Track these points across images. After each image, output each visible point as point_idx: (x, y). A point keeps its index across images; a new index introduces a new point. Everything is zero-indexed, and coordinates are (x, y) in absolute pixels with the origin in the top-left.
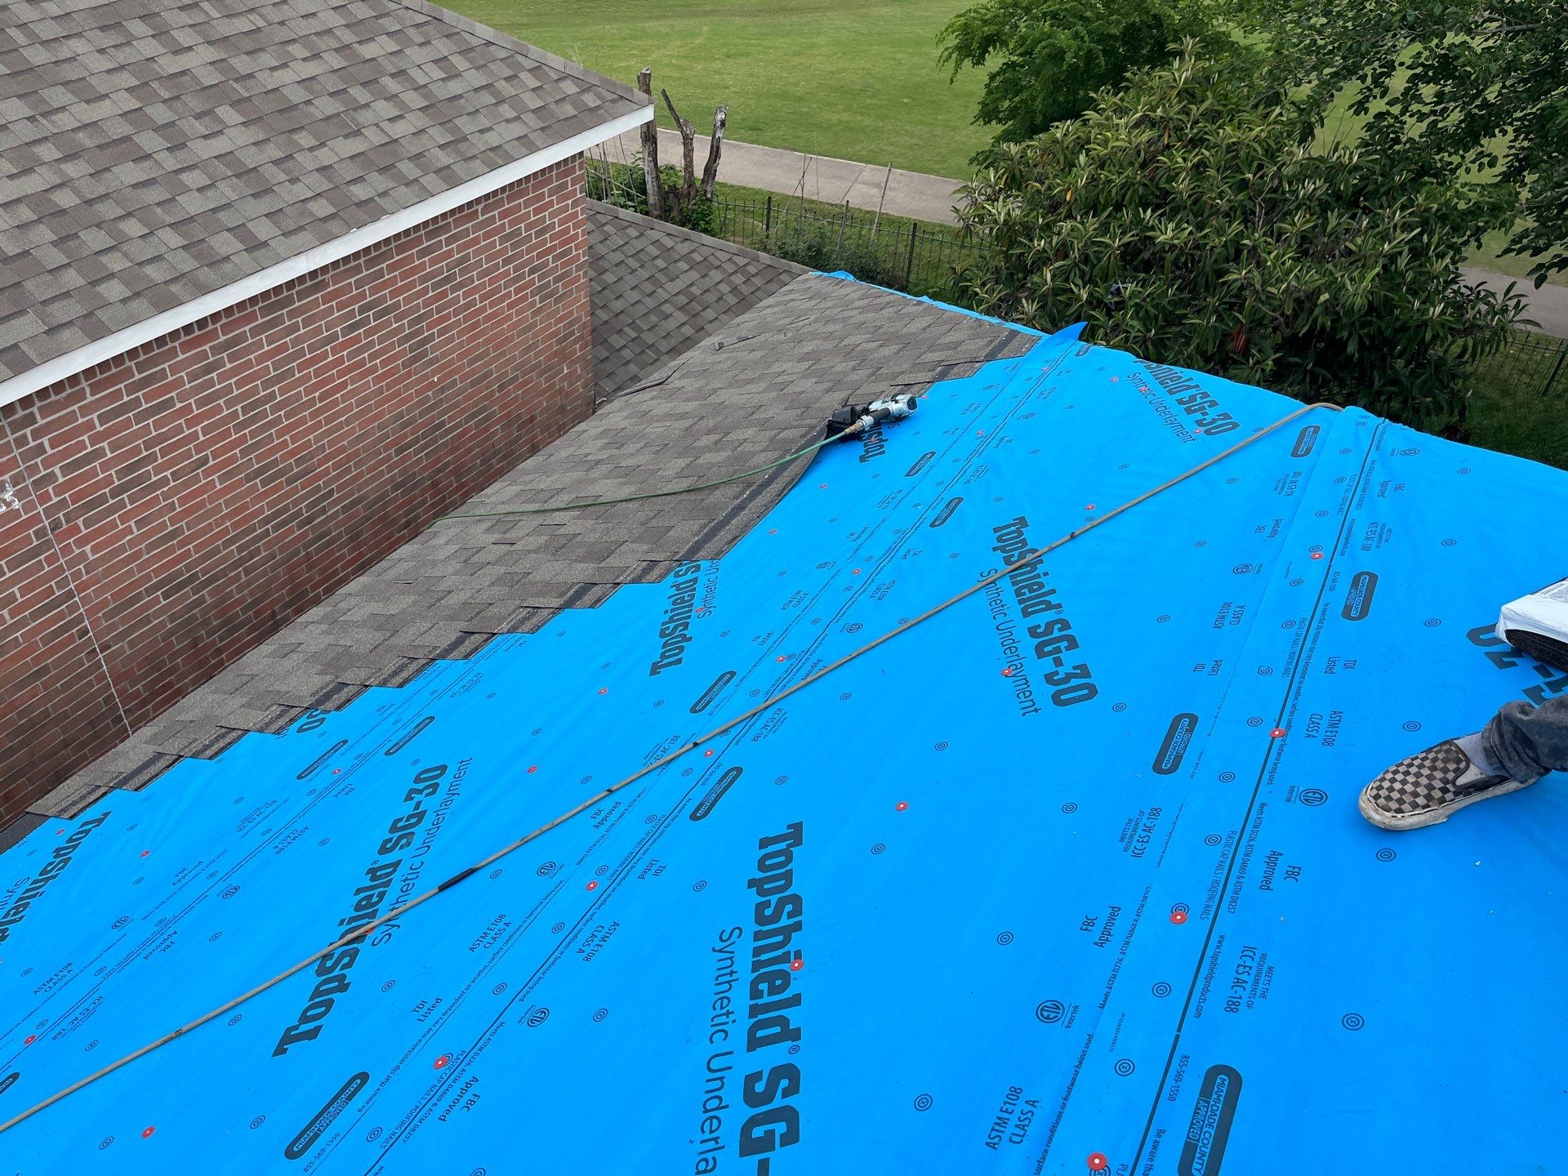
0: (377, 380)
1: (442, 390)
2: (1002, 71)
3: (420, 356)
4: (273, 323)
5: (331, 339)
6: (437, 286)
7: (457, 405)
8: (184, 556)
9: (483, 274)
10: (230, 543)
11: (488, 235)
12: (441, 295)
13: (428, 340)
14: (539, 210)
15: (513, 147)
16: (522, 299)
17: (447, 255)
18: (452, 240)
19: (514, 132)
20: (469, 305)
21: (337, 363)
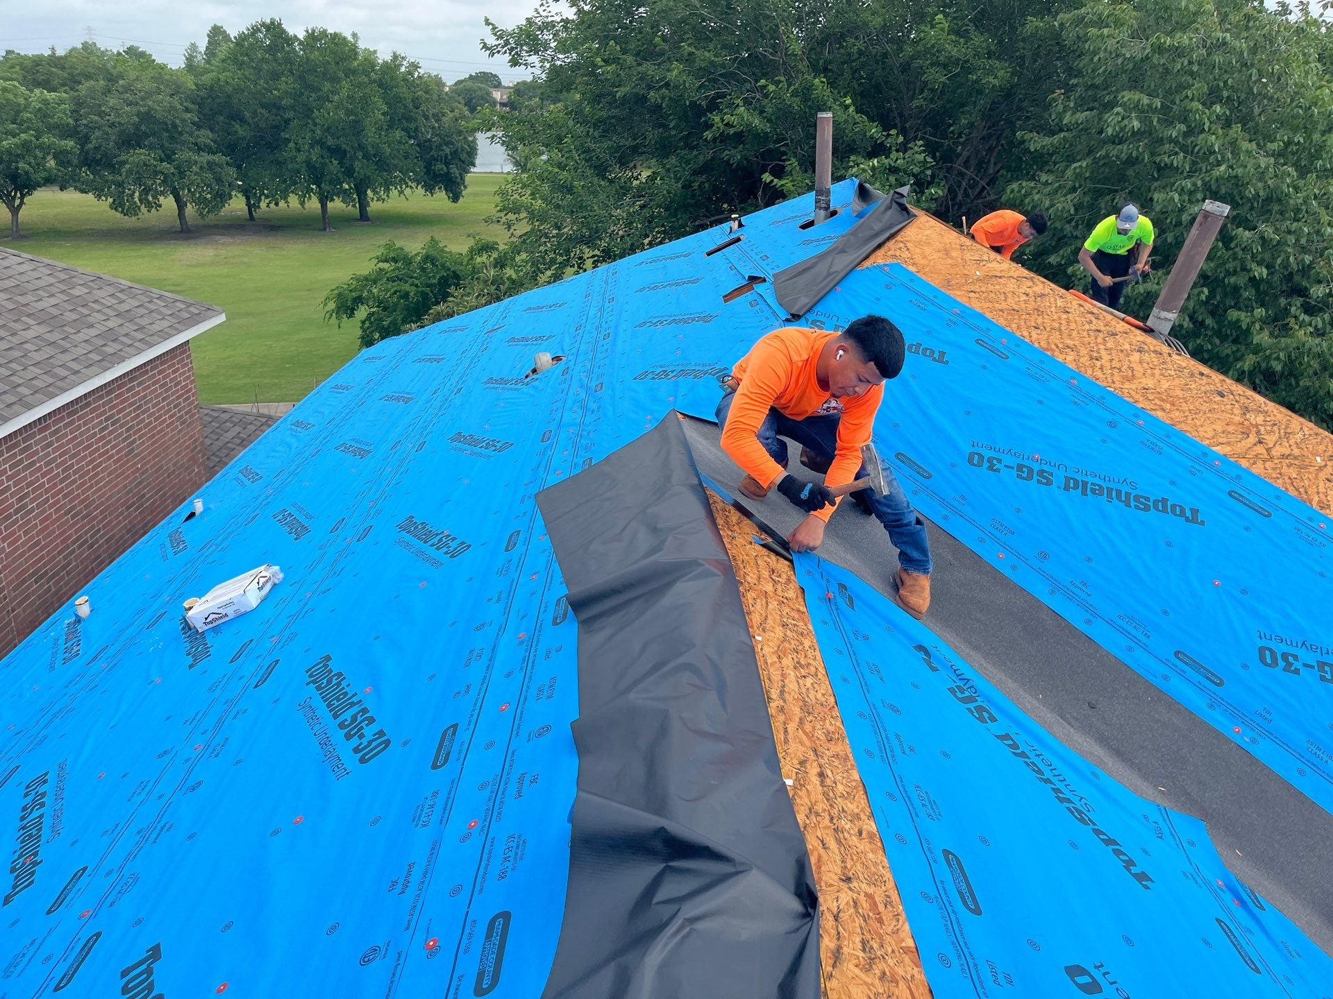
1: (143, 473)
3: (132, 450)
4: (71, 423)
5: (94, 435)
6: (135, 410)
7: (148, 484)
8: (42, 558)
9: (154, 406)
10: (60, 553)
11: (154, 384)
12: (138, 416)
13: (134, 441)
14: (174, 372)
15: (168, 330)
16: (172, 423)
17: (138, 393)
18: (140, 384)
19: (165, 324)
20: (150, 423)
21: (98, 449)
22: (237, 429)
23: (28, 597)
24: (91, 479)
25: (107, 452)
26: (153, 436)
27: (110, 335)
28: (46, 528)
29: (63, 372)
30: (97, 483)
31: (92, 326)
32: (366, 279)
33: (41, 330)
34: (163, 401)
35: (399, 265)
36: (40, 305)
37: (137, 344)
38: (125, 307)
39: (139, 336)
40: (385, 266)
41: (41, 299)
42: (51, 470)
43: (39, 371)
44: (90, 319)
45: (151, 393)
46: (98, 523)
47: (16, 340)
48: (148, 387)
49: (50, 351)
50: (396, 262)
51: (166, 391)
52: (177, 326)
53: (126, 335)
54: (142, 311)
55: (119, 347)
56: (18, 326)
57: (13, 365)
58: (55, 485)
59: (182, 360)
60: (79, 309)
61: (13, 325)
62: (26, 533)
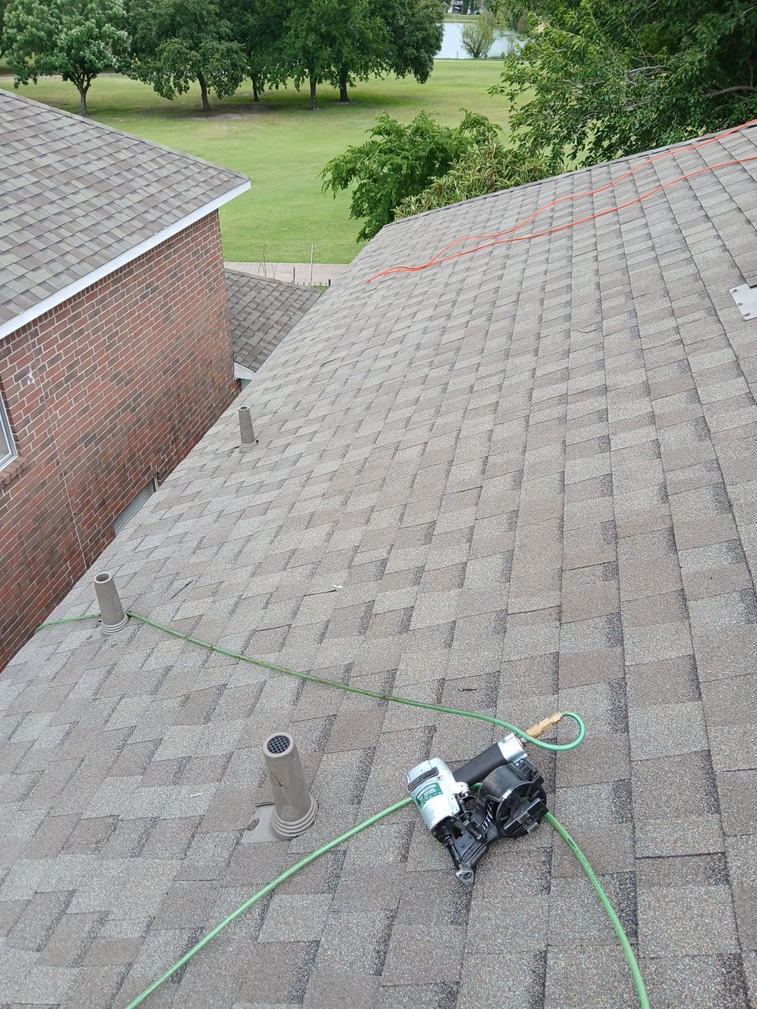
0: (155, 328)
1: (177, 339)
2: (359, 189)
3: (168, 317)
4: (116, 291)
5: (136, 302)
6: (172, 277)
7: (183, 349)
8: (91, 422)
9: (188, 273)
10: (106, 417)
11: (188, 251)
12: (174, 283)
13: (170, 308)
14: (205, 239)
15: (202, 197)
16: (202, 290)
17: (174, 260)
18: (175, 252)
19: (199, 191)
20: (184, 290)
21: (139, 316)
22: (253, 293)
23: (79, 460)
24: (133, 346)
25: (147, 319)
26: (186, 303)
27: (151, 202)
28: (94, 393)
29: (109, 240)
30: (139, 349)
31: (134, 192)
32: (360, 152)
33: (89, 194)
34: (195, 268)
35: (392, 137)
36: (90, 168)
37: (175, 212)
38: (164, 173)
39: (177, 203)
40: (378, 139)
41: (89, 163)
42: (98, 338)
43: (87, 239)
44: (134, 185)
45: (185, 260)
46: (140, 388)
47: (66, 204)
48: (183, 254)
49: (97, 217)
50: (389, 134)
51: (198, 258)
52: (209, 193)
53: (165, 201)
54: (179, 177)
55: (158, 214)
56: (68, 190)
57: (63, 232)
58: (102, 353)
59: (212, 227)
60: (124, 173)
61: (62, 188)
62: (76, 400)
